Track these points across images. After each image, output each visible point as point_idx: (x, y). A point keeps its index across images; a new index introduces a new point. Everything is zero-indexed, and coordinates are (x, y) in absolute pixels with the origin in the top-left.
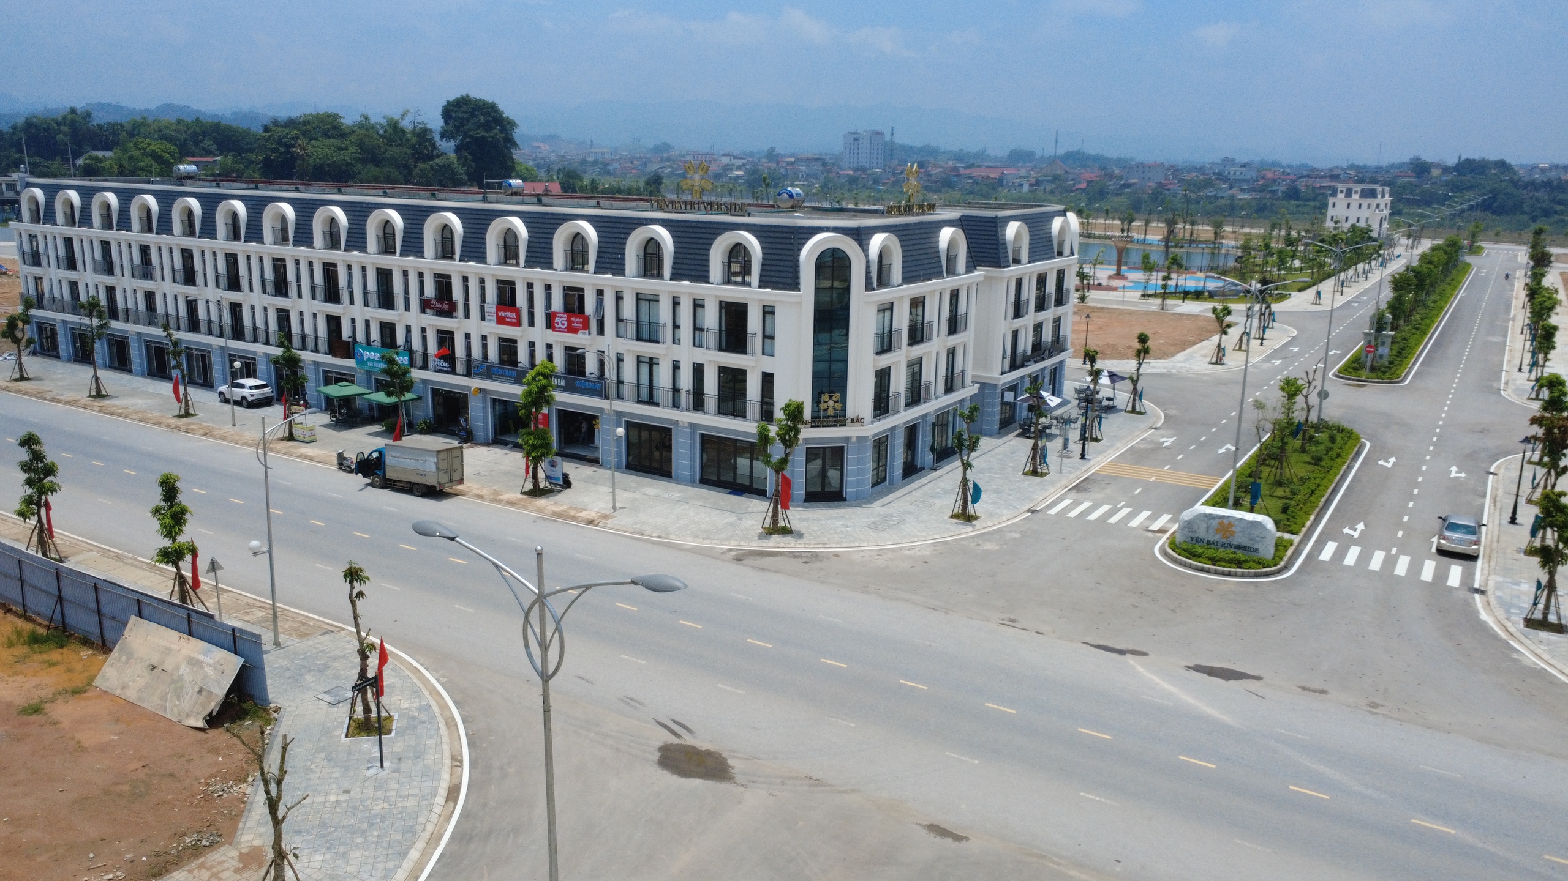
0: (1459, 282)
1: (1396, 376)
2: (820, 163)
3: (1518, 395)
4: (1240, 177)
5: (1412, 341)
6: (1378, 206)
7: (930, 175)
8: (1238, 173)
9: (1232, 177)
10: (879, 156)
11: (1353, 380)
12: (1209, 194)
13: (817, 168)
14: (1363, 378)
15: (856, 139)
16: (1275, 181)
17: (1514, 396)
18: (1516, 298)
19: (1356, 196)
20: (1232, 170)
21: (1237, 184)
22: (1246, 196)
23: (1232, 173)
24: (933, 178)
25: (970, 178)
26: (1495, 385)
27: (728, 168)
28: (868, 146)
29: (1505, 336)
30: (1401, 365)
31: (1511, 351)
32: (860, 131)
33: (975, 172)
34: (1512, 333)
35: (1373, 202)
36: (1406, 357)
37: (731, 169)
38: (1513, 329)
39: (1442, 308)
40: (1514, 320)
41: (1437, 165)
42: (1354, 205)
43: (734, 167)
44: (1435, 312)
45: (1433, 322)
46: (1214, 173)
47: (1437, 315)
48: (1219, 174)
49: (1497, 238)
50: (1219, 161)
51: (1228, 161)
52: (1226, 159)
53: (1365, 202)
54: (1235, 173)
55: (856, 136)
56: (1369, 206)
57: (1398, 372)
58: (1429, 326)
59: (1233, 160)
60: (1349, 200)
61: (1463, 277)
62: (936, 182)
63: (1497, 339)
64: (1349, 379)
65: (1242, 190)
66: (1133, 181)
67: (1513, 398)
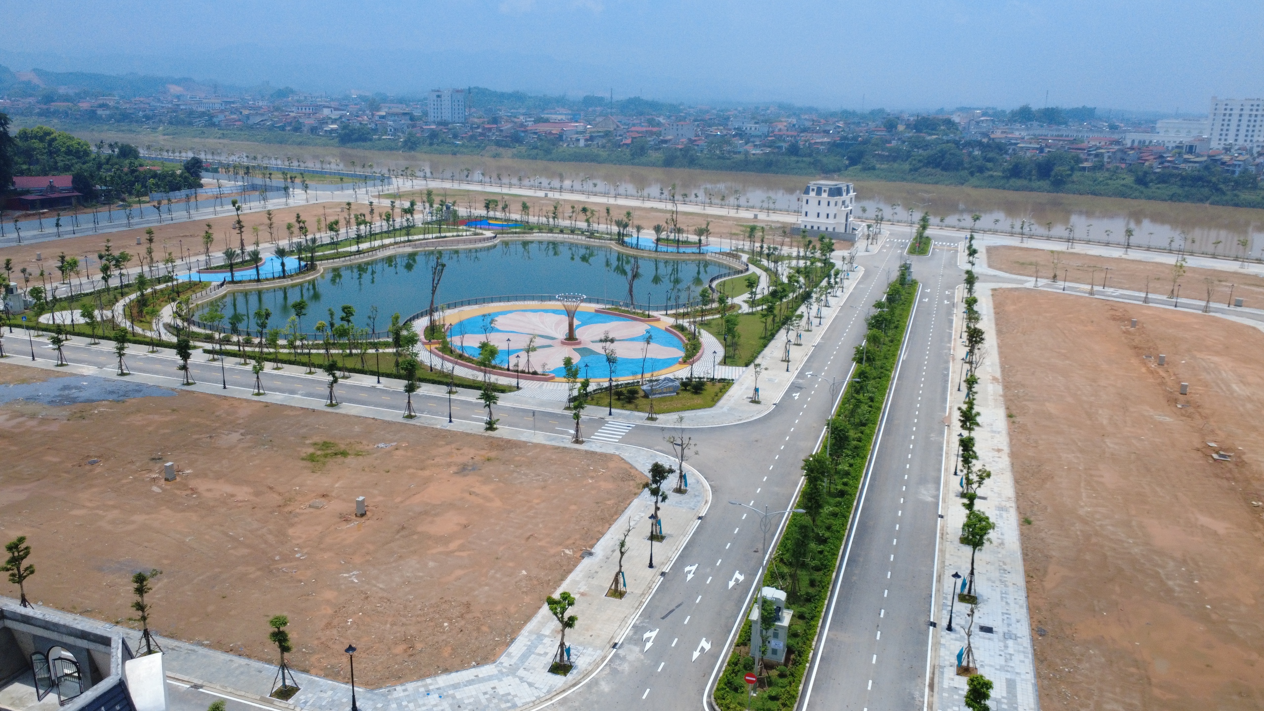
2: (408, 117)
4: (755, 133)
6: (844, 202)
7: (501, 131)
8: (753, 129)
9: (748, 132)
10: (458, 112)
12: (729, 149)
13: (404, 122)
15: (438, 96)
16: (781, 137)
19: (825, 195)
21: (752, 140)
22: (758, 152)
23: (748, 129)
24: (504, 134)
25: (536, 133)
28: (450, 102)
32: (442, 89)
33: (541, 128)
35: (840, 199)
42: (824, 203)
43: (330, 121)
48: (738, 129)
53: (833, 200)
55: (439, 93)
56: (836, 203)
60: (819, 198)
62: (506, 137)
66: (669, 137)
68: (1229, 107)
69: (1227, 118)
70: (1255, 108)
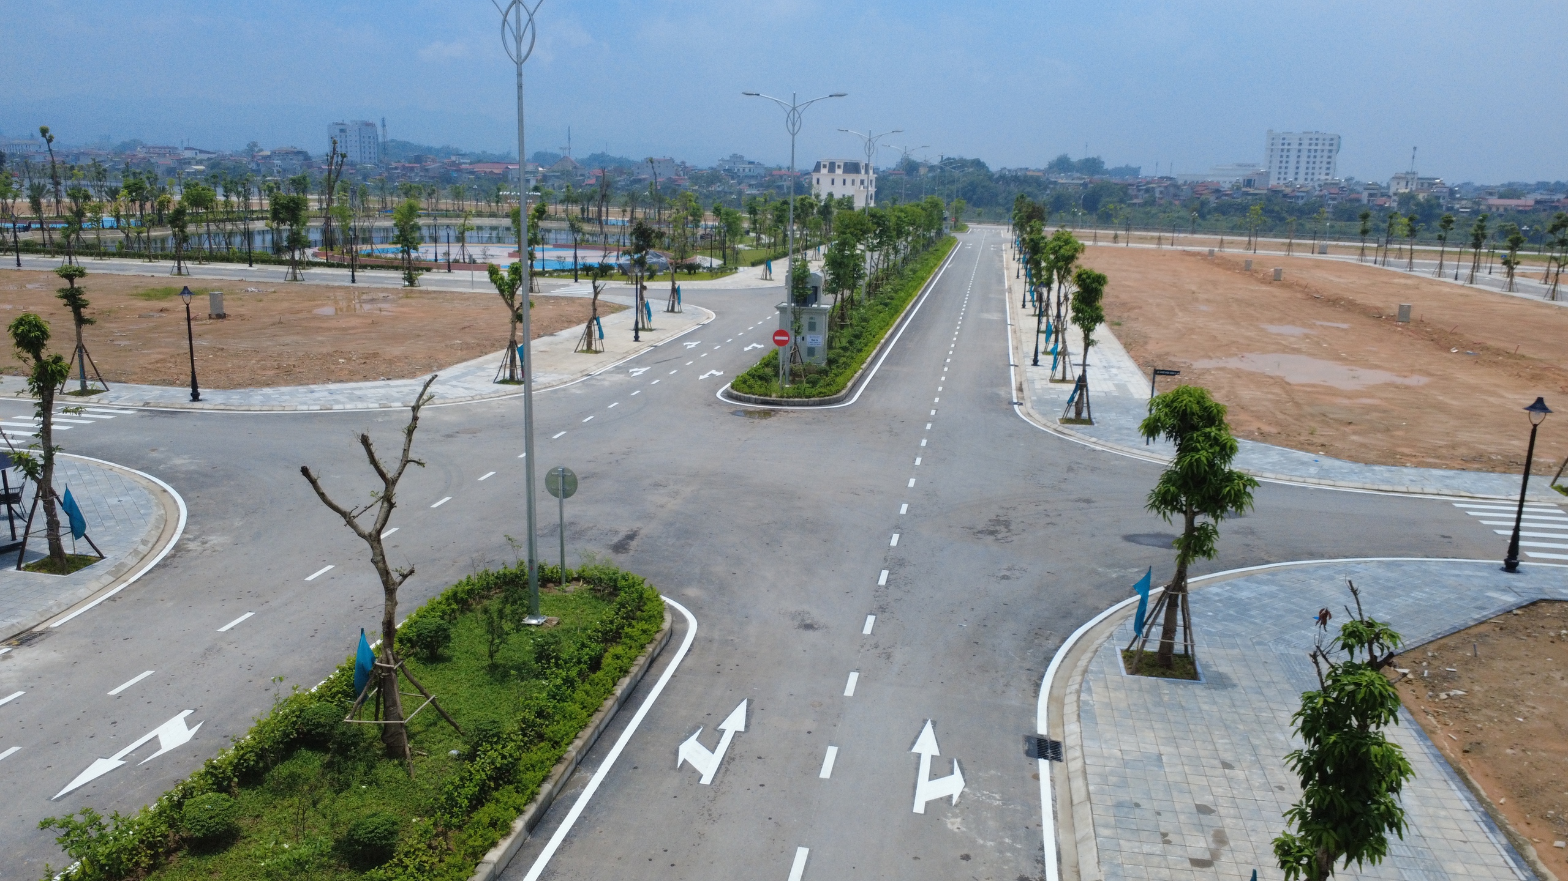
0: (944, 253)
1: (833, 388)
2: (301, 158)
3: (1044, 414)
4: (751, 174)
5: (874, 324)
6: (862, 182)
7: (427, 170)
8: (747, 170)
9: (741, 174)
10: (372, 151)
11: (756, 402)
12: (718, 189)
13: (296, 162)
14: (774, 397)
15: (342, 131)
16: (781, 177)
17: (1037, 416)
18: (1008, 269)
19: (839, 172)
20: (741, 166)
21: (746, 181)
22: (754, 191)
23: (741, 170)
24: (431, 174)
25: (472, 173)
26: (1002, 392)
27: (188, 162)
28: (358, 137)
29: (1004, 312)
30: (846, 365)
31: (1015, 332)
32: (347, 122)
33: (478, 168)
34: (1011, 308)
35: (858, 178)
36: (860, 351)
37: (189, 163)
38: (1011, 302)
39: (923, 279)
40: (1010, 290)
41: (924, 165)
42: (838, 182)
43: (193, 161)
44: (914, 284)
45: (910, 295)
46: (724, 170)
47: (916, 288)
48: (728, 170)
49: (980, 219)
50: (728, 158)
51: (737, 158)
52: (735, 156)
53: (849, 178)
54: (744, 170)
55: (342, 127)
56: (853, 182)
57: (840, 380)
58: (904, 301)
59: (741, 157)
60: (832, 176)
61: (949, 249)
62: (433, 178)
63: (995, 316)
64: (749, 401)
65: (750, 185)
66: (644, 176)
67: (1037, 421)
68: (1286, 142)
69: (1285, 153)
70: (1314, 142)
